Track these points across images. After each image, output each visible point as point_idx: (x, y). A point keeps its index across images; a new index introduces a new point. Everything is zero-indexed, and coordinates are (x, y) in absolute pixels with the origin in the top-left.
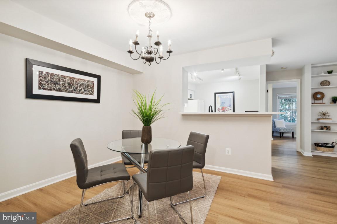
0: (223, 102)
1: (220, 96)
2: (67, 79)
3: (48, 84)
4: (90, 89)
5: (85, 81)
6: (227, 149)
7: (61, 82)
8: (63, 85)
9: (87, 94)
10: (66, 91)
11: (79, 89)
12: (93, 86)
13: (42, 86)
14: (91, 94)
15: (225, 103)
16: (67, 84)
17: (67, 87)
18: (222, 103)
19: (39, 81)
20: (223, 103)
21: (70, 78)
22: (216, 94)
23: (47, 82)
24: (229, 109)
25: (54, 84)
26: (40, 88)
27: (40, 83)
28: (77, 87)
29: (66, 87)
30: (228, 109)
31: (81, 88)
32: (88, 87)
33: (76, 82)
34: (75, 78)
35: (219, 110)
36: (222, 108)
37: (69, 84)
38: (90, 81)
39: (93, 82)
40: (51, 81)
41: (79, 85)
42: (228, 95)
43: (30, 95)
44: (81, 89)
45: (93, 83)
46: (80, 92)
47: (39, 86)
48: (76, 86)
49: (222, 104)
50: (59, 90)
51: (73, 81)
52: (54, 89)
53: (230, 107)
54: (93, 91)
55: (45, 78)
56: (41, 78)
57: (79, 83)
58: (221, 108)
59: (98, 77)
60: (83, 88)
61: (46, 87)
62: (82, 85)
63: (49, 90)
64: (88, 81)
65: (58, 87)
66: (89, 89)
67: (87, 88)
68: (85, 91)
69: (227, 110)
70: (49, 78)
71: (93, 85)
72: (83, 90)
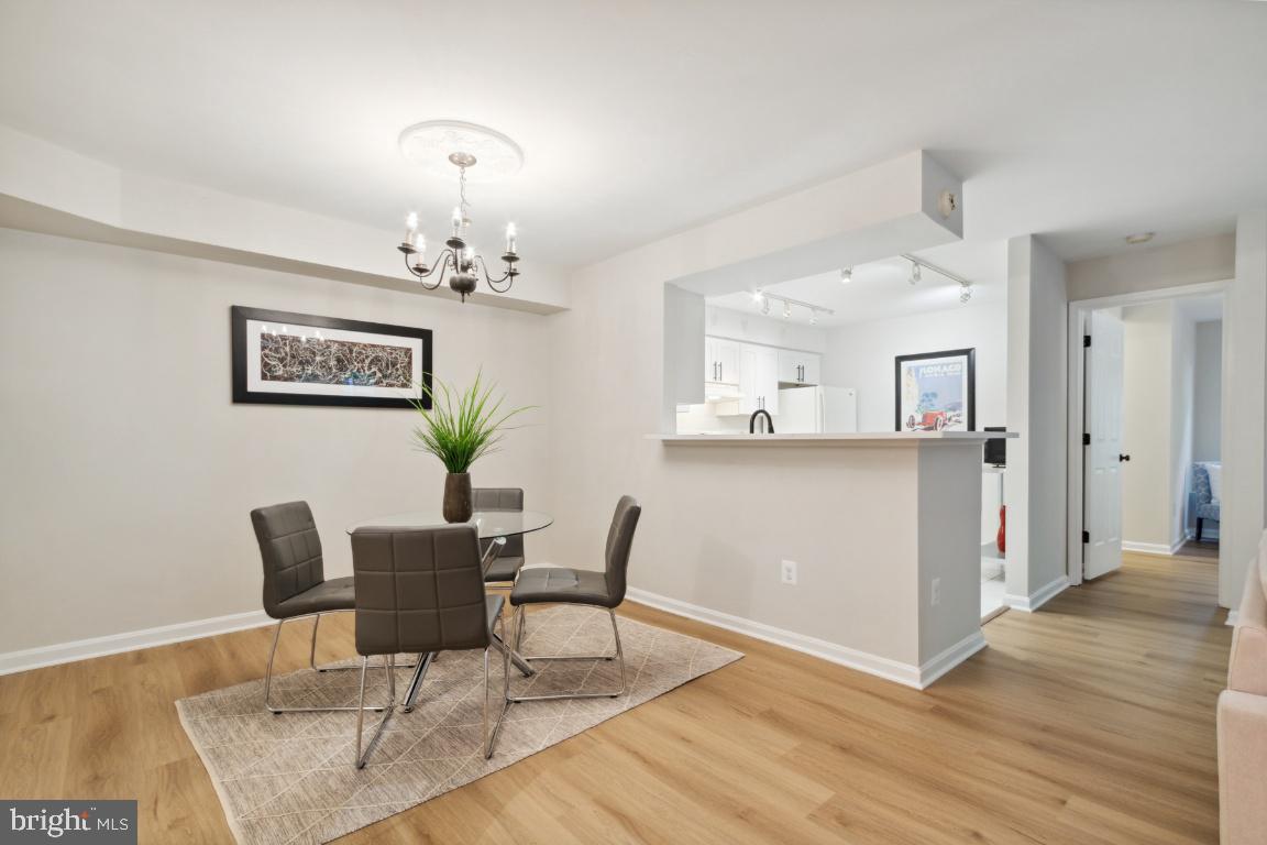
0: (929, 392)
1: (917, 369)
2: (334, 348)
3: (284, 366)
4: (400, 372)
5: (384, 351)
6: (786, 563)
7: (318, 359)
8: (324, 365)
9: (391, 385)
10: (330, 380)
11: (367, 373)
12: (410, 363)
13: (270, 371)
14: (404, 386)
15: (935, 395)
16: (333, 363)
17: (334, 370)
18: (927, 395)
19: (263, 360)
20: (928, 397)
21: (342, 344)
22: (899, 359)
23: (282, 360)
24: (954, 419)
25: (301, 363)
26: (264, 377)
27: (265, 365)
28: (362, 367)
29: (330, 368)
30: (950, 420)
31: (373, 370)
32: (394, 365)
33: (360, 353)
34: (354, 344)
35: (912, 424)
36: (925, 417)
37: (339, 360)
38: (401, 348)
39: (410, 349)
40: (293, 357)
41: (367, 362)
42: (948, 365)
43: (241, 395)
44: (375, 373)
45: (408, 352)
46: (372, 381)
47: (262, 372)
48: (360, 365)
49: (923, 401)
50: (314, 378)
51: (351, 351)
52: (299, 377)
53: (957, 412)
54: (410, 376)
55: (277, 350)
56: (267, 351)
57: (367, 357)
58: (919, 418)
59: (426, 336)
60: (380, 370)
61: (280, 373)
62: (376, 360)
63: (286, 380)
64: (395, 349)
65: (310, 372)
66: (397, 370)
67: (390, 368)
68: (385, 377)
69: (944, 424)
70: (288, 349)
71: (410, 357)
72: (379, 375)
